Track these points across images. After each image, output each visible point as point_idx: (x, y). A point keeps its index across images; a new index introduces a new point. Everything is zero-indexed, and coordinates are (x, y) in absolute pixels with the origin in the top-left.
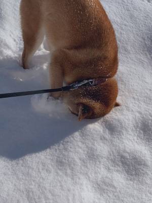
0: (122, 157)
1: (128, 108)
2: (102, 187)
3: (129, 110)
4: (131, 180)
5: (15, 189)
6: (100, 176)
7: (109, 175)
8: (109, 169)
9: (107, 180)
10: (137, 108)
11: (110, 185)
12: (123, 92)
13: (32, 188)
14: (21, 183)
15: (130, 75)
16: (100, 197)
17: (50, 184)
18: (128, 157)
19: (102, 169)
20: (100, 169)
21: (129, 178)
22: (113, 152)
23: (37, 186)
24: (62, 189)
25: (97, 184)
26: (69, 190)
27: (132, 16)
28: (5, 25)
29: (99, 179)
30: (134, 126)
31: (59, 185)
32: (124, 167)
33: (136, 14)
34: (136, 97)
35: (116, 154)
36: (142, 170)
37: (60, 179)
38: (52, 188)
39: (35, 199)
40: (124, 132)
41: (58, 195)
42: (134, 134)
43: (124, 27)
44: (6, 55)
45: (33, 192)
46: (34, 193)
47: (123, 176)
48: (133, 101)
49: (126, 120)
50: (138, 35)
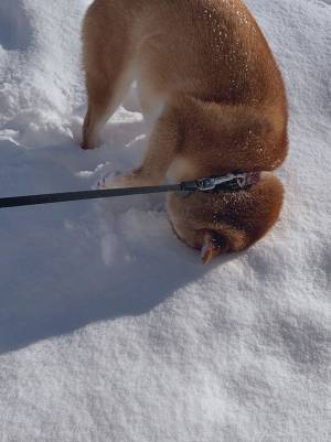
0: (284, 324)
1: (294, 225)
2: (243, 387)
3: (296, 229)
4: (302, 372)
5: (64, 394)
6: (238, 365)
7: (257, 362)
8: (257, 350)
9: (253, 373)
10: (313, 225)
11: (259, 383)
13: (99, 392)
14: (78, 380)
15: (298, 157)
16: (237, 407)
17: (137, 383)
18: (296, 325)
19: (243, 350)
20: (239, 350)
21: (298, 368)
22: (264, 314)
23: (109, 388)
24: (164, 395)
25: (234, 381)
26: (175, 395)
27: (300, 39)
28: (43, 62)
30: (308, 262)
31: (154, 383)
32: (289, 346)
33: (309, 33)
34: (311, 202)
35: (271, 319)
36: (325, 351)
37: (155, 370)
38: (140, 390)
39: (105, 414)
40: (287, 274)
41: (153, 406)
42: (308, 279)
44: (46, 121)
45: (100, 398)
46: (105, 402)
47: (285, 363)
48: (304, 209)
49: (290, 250)
50: (313, 76)
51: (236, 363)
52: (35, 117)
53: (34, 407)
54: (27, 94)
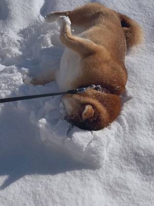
0: (136, 154)
1: (140, 101)
2: (115, 189)
3: (141, 103)
4: (147, 180)
6: (112, 177)
7: (122, 175)
8: (122, 168)
9: (120, 181)
10: (150, 100)
11: (123, 187)
12: (134, 83)
13: (38, 191)
15: (141, 65)
16: (111, 199)
17: (58, 186)
18: (143, 155)
19: (114, 169)
20: (112, 169)
21: (145, 179)
22: (125, 149)
23: (44, 189)
24: (71, 192)
25: (109, 186)
26: (78, 193)
29: (111, 180)
30: (148, 120)
31: (67, 186)
32: (139, 166)
34: (149, 88)
35: (129, 151)
37: (67, 179)
38: (59, 190)
39: (41, 203)
40: (137, 127)
41: (66, 199)
42: (149, 129)
44: (14, 53)
45: (39, 195)
46: (41, 196)
47: (137, 175)
48: (145, 92)
49: (138, 114)
50: (148, 24)
51: (110, 175)
52: (9, 51)
53: (6, 199)
54: (6, 40)
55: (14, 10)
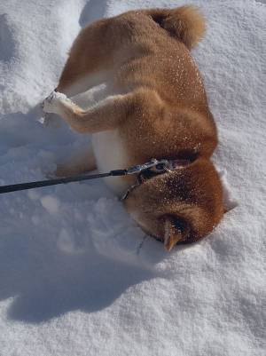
0: (244, 302)
1: (251, 210)
3: (252, 213)
4: (261, 346)
6: (202, 341)
7: (220, 339)
8: (219, 326)
9: (216, 348)
12: (242, 179)
15: (254, 147)
18: (255, 303)
19: (207, 327)
20: (203, 327)
21: (258, 343)
22: (225, 293)
27: (253, 40)
28: (24, 70)
29: (201, 347)
32: (248, 322)
33: (261, 34)
35: (232, 298)
37: (126, 347)
40: (246, 254)
43: (239, 60)
47: (246, 339)
49: (248, 233)
51: (200, 338)
54: (10, 100)
55: (25, 43)
